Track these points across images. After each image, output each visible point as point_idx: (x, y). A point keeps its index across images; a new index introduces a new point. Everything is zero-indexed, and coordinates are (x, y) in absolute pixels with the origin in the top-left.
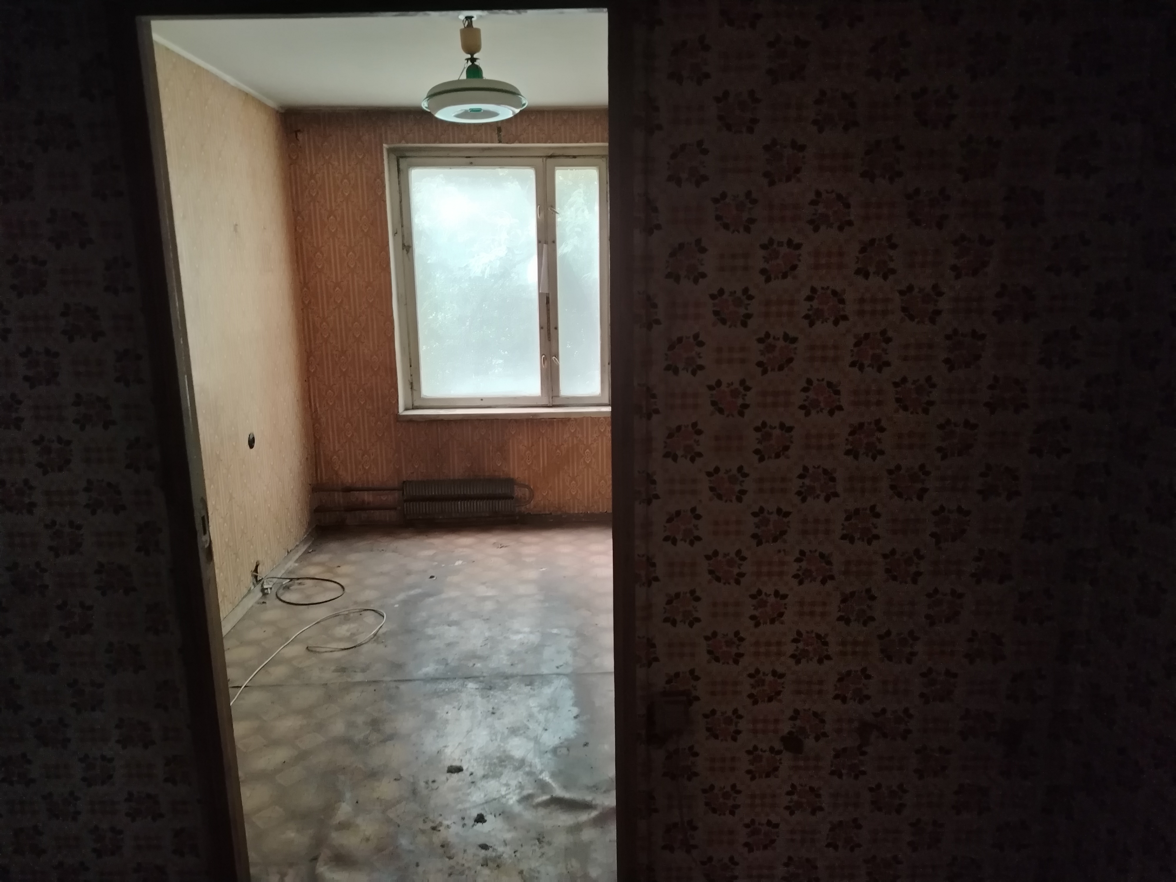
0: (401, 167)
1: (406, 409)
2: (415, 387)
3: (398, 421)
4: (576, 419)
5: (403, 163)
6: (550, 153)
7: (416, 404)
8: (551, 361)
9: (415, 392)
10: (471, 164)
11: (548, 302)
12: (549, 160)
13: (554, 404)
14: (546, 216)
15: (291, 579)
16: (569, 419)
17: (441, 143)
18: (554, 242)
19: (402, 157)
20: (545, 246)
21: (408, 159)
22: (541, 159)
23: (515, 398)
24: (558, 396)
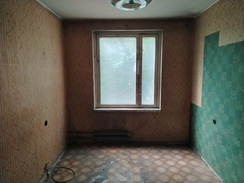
0: (97, 37)
1: (96, 108)
2: (99, 102)
3: (93, 112)
4: (147, 112)
5: (98, 36)
6: (142, 33)
7: (99, 106)
8: (139, 94)
9: (99, 103)
10: (117, 36)
11: (139, 77)
12: (141, 35)
13: (140, 107)
14: (139, 51)
15: (58, 168)
16: (145, 112)
17: (109, 30)
18: (141, 59)
19: (97, 34)
20: (139, 60)
21: (99, 35)
22: (138, 35)
23: (128, 105)
24: (141, 105)
